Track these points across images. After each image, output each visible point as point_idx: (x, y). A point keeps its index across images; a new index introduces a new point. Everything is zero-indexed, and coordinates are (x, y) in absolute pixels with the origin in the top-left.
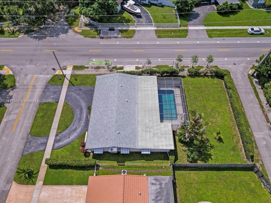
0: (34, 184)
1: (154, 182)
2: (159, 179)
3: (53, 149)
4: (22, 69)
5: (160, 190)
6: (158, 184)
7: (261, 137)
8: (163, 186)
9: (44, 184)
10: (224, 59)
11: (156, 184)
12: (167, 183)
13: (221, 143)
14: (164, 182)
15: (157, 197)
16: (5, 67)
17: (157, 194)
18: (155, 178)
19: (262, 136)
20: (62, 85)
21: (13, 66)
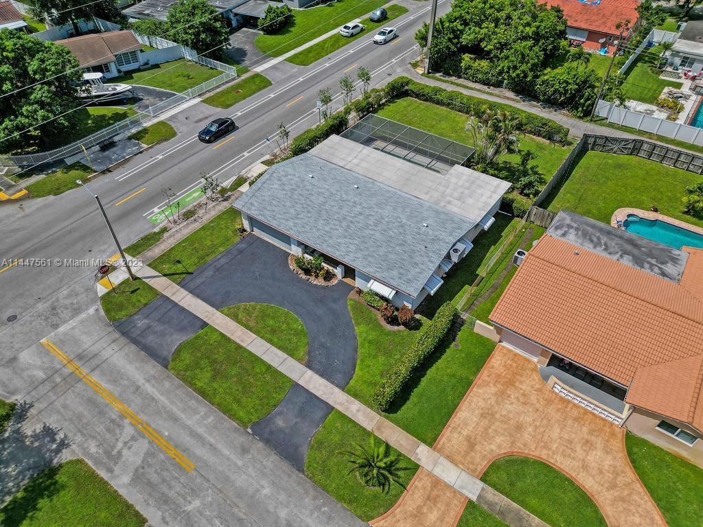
0: (416, 467)
1: (560, 232)
2: (558, 224)
5: (580, 232)
8: (575, 225)
9: (431, 442)
11: (566, 231)
12: (572, 219)
14: (568, 222)
15: (592, 241)
17: (585, 238)
18: (554, 228)
20: (159, 295)
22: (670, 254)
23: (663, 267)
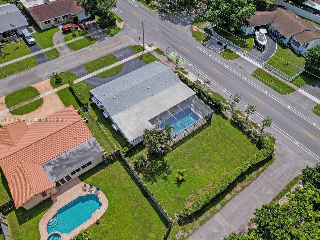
0: (54, 88)
1: (92, 143)
2: (96, 145)
3: (83, 81)
4: (129, 29)
5: (87, 150)
6: (92, 146)
7: (220, 224)
8: (92, 151)
9: (57, 92)
10: (295, 141)
11: (91, 145)
12: (96, 152)
13: (176, 185)
14: (95, 149)
15: (80, 151)
16: (123, 23)
17: (83, 150)
18: (95, 142)
19: (222, 225)
20: (135, 54)
21: (127, 25)
22: (56, 175)
23: (52, 167)
